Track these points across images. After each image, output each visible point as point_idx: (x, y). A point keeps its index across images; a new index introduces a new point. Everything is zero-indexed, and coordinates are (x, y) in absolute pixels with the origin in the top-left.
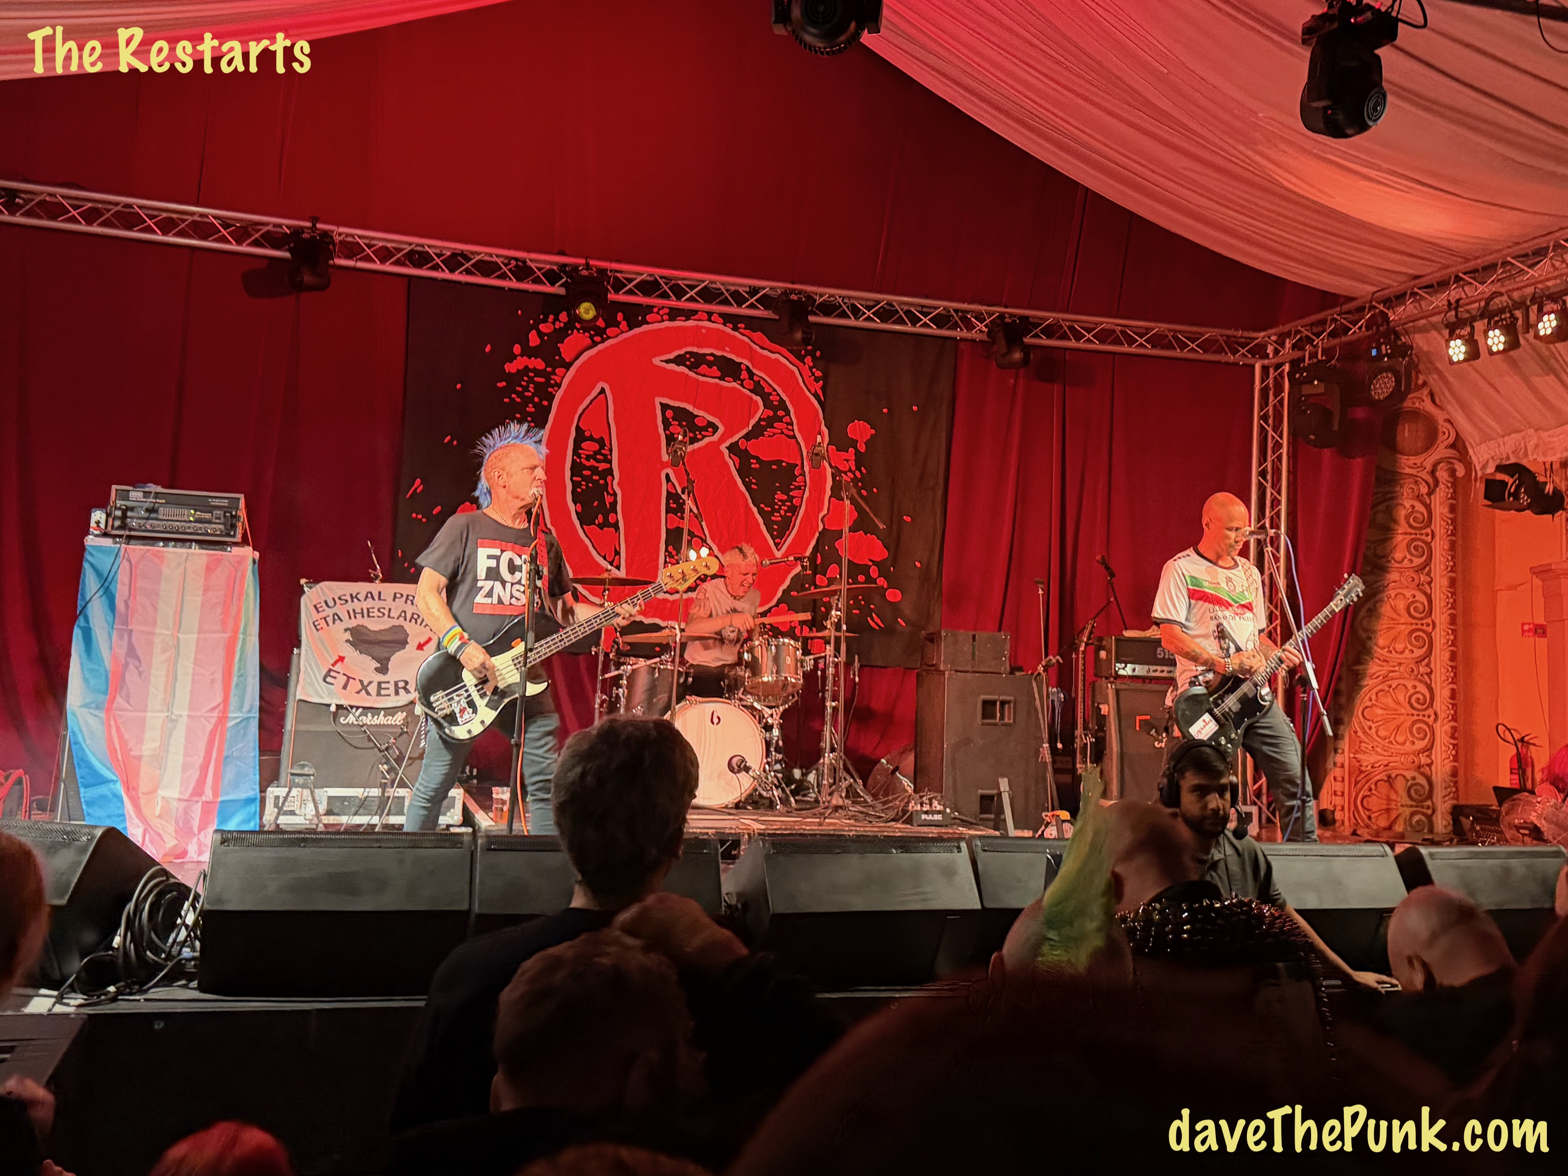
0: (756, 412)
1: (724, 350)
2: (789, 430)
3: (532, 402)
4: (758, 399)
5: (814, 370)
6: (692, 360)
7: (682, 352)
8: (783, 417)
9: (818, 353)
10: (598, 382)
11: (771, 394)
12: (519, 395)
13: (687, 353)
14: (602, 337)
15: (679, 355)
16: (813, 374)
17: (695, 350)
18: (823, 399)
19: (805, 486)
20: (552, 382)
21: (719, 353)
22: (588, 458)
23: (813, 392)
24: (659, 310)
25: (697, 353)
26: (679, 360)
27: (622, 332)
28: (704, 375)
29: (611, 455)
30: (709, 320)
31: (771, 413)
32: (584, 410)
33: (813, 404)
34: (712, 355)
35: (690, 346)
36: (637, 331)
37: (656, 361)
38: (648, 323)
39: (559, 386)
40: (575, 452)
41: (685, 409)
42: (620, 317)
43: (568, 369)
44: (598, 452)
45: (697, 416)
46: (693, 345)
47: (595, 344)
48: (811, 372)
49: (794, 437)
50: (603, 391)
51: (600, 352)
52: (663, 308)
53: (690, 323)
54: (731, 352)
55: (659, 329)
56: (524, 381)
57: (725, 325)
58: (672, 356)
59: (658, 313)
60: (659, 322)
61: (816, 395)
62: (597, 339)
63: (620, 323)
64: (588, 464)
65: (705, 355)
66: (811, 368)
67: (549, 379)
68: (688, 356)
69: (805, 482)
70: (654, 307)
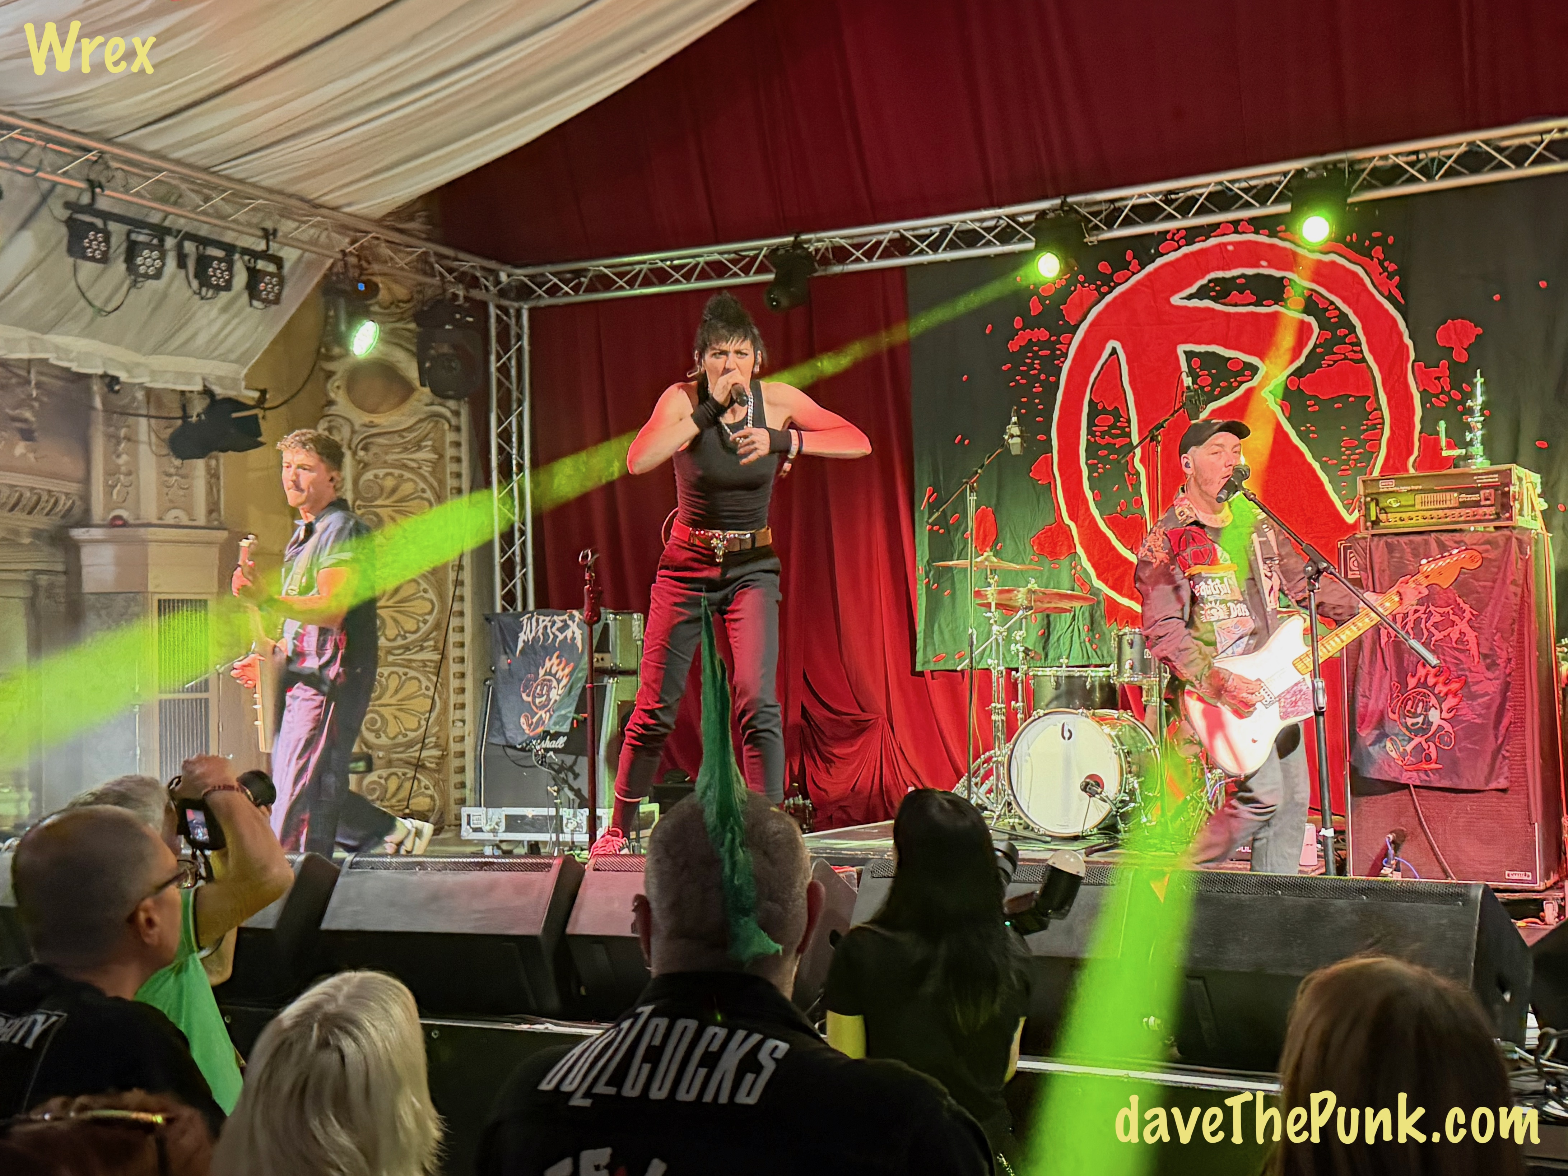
0: (1309, 339)
1: (1259, 266)
2: (1355, 352)
3: (1039, 381)
4: (1311, 320)
5: (1386, 264)
6: (1217, 288)
7: (1204, 281)
8: (1346, 336)
9: (1391, 239)
10: (1107, 341)
11: (1327, 310)
12: (1024, 375)
13: (1210, 281)
14: (1109, 286)
15: (1202, 287)
16: (1385, 269)
17: (1220, 274)
18: (1403, 302)
19: (1383, 423)
20: (1058, 352)
21: (1250, 271)
22: (1103, 434)
23: (1386, 294)
24: (1174, 234)
25: (1224, 278)
26: (1200, 294)
27: (1134, 274)
28: (1236, 305)
29: (1129, 427)
30: (1236, 232)
31: (1329, 335)
32: (1096, 378)
33: (1387, 311)
34: (1243, 276)
35: (1213, 270)
36: (1150, 268)
37: (1176, 300)
38: (1162, 255)
39: (1065, 355)
40: (1090, 432)
41: (1214, 353)
42: (1129, 255)
43: (1074, 333)
44: (1113, 426)
45: (1230, 359)
46: (1219, 269)
47: (1103, 295)
48: (1383, 267)
49: (1364, 360)
50: (1114, 351)
51: (1108, 305)
52: (1178, 230)
53: (1212, 241)
54: (1270, 266)
55: (1178, 260)
56: (1029, 358)
57: (1256, 232)
58: (1193, 289)
59: (1173, 239)
60: (1176, 250)
61: (1390, 298)
62: (1104, 289)
63: (1130, 262)
64: (1103, 442)
65: (1234, 278)
66: (1381, 263)
67: (1053, 350)
68: (1211, 285)
69: (1382, 418)
70: (1167, 232)
